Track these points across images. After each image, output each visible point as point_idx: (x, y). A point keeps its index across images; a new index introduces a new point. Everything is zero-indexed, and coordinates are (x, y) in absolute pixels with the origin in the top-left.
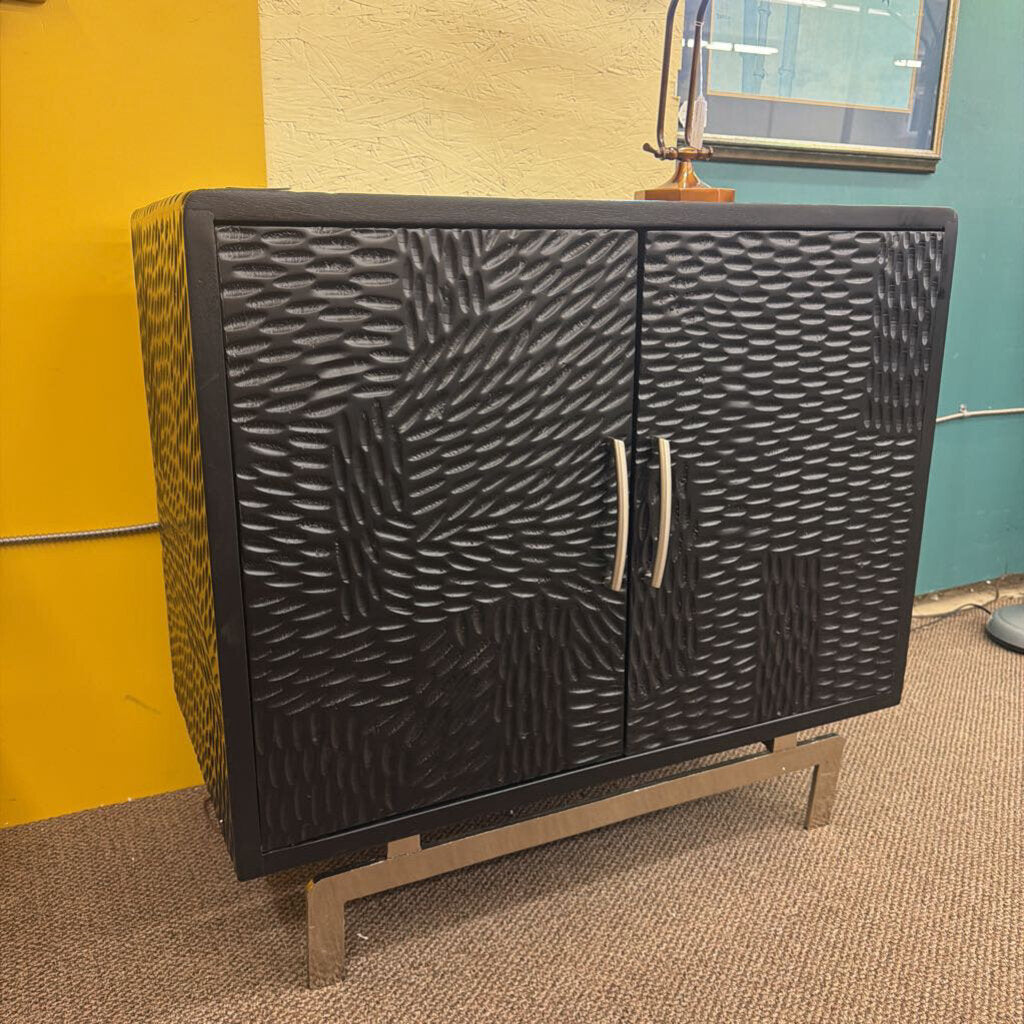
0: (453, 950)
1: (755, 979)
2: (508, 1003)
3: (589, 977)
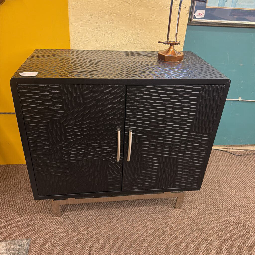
0: (84, 216)
1: (138, 242)
2: (87, 231)
3: (106, 231)
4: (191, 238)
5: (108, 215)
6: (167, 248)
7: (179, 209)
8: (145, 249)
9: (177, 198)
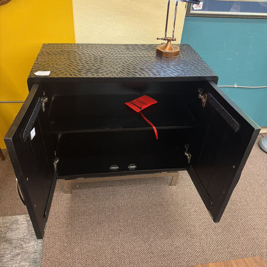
0: (91, 193)
1: (139, 214)
2: (95, 206)
3: (111, 205)
4: (184, 211)
5: (113, 191)
6: (163, 218)
7: (174, 187)
8: (144, 219)
9: (173, 177)
